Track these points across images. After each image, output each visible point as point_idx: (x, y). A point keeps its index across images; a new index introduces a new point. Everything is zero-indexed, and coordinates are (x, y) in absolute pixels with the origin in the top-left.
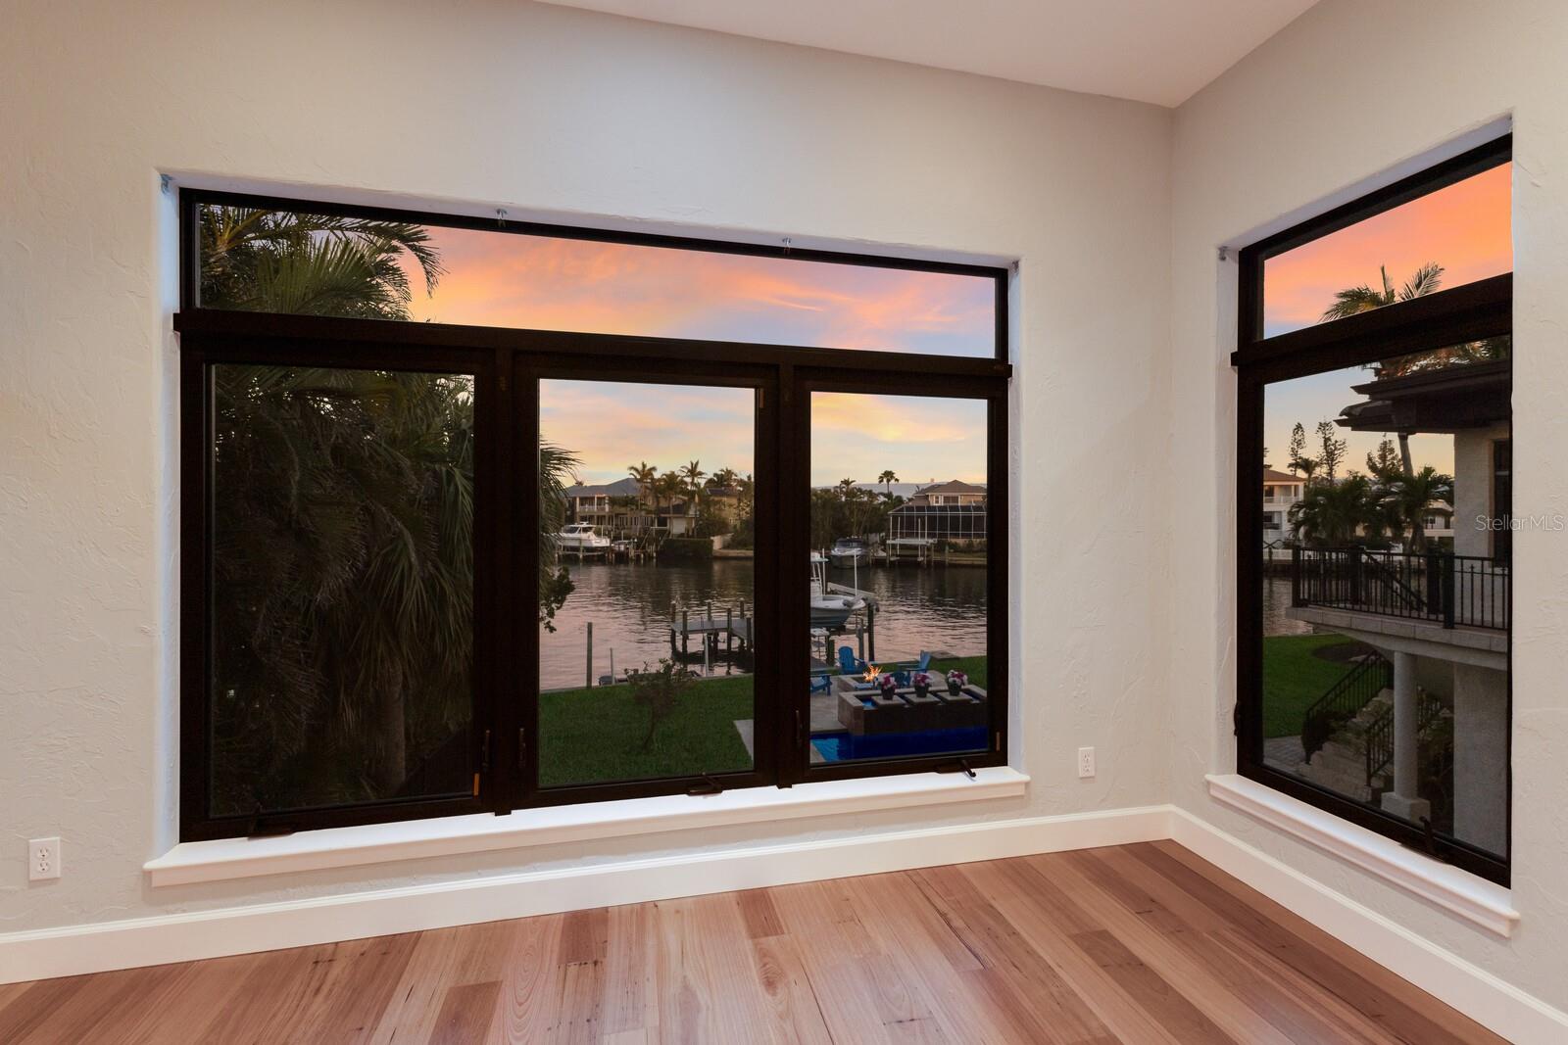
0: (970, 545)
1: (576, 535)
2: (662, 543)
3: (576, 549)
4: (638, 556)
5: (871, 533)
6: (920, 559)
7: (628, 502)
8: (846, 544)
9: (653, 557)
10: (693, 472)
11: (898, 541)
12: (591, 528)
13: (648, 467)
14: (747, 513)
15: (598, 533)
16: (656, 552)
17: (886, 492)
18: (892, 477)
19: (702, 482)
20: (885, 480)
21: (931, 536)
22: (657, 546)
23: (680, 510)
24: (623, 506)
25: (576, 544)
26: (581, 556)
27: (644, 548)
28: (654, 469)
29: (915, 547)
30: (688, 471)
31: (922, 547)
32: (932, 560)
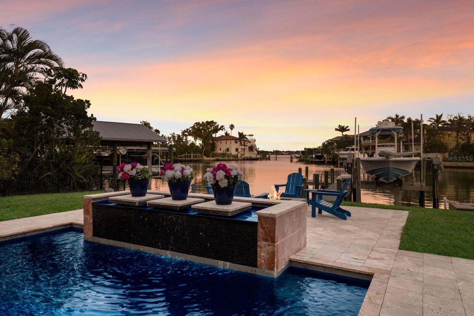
1: (348, 152)
3: (348, 160)
10: (438, 121)
13: (400, 117)
19: (441, 125)
23: (417, 140)
25: (348, 157)
28: (403, 117)
30: (433, 121)
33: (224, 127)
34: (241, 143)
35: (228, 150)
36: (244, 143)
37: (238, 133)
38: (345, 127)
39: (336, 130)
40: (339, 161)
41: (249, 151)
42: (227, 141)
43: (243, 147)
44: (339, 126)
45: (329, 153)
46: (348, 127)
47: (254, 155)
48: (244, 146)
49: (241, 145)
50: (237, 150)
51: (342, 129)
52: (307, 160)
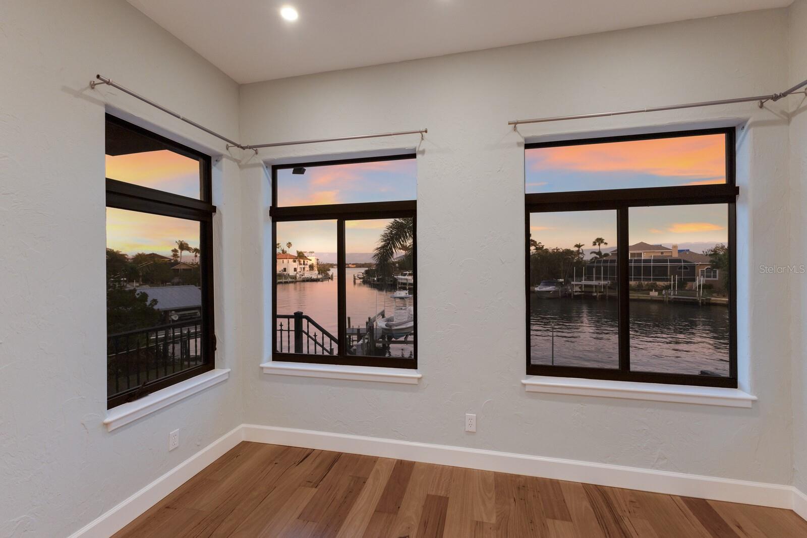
0: (640, 286)
1: (406, 277)
3: (406, 284)
8: (548, 284)
11: (584, 283)
17: (598, 251)
18: (602, 242)
20: (597, 244)
21: (605, 279)
25: (405, 281)
29: (591, 286)
31: (596, 286)
32: (607, 295)
33: (280, 245)
34: (300, 262)
35: (285, 270)
36: (304, 261)
37: (296, 252)
40: (398, 285)
41: (310, 270)
42: (285, 260)
43: (303, 266)
45: (390, 275)
47: (315, 274)
48: (304, 264)
49: (300, 264)
50: (295, 270)
51: (405, 248)
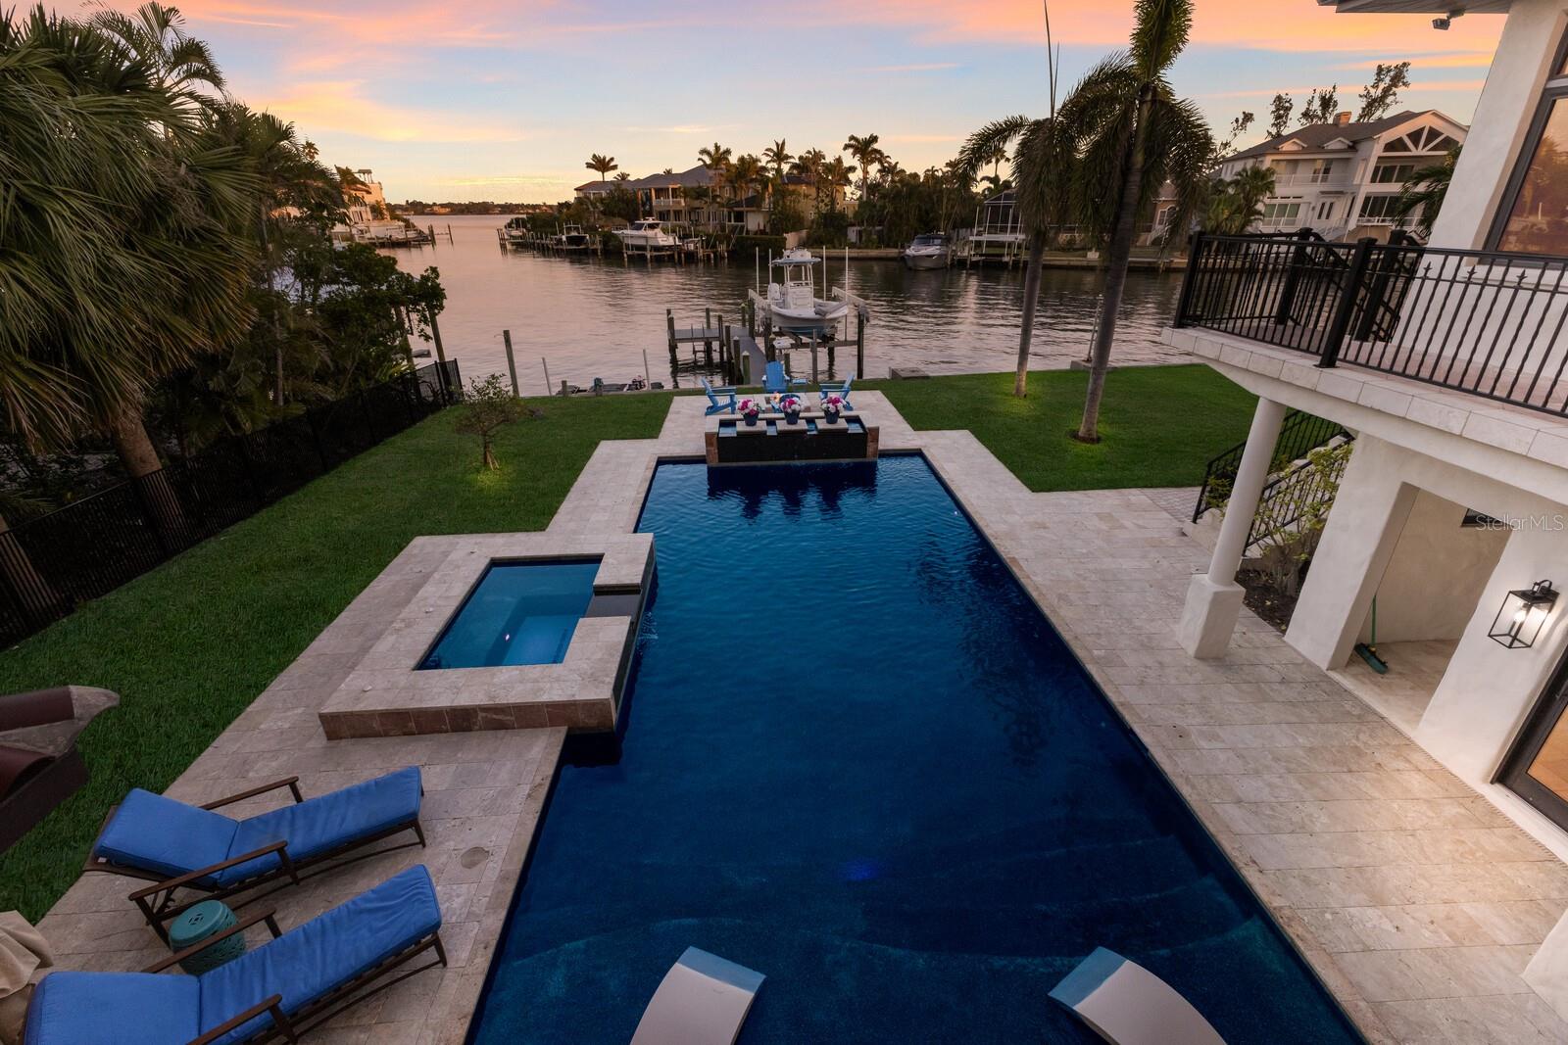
0: (1071, 242)
1: (642, 232)
2: (733, 241)
3: (643, 248)
4: (709, 256)
5: (962, 228)
6: (1006, 259)
7: (700, 193)
8: (927, 242)
9: (723, 258)
10: (779, 155)
11: (985, 237)
12: (658, 224)
13: (722, 150)
14: (826, 205)
15: (665, 231)
16: (728, 252)
17: (993, 176)
18: (1003, 156)
19: (786, 168)
20: (994, 159)
22: (728, 246)
23: (754, 202)
24: (697, 198)
25: (642, 242)
26: (649, 257)
27: (714, 246)
28: (728, 152)
29: (1001, 245)
30: (772, 154)
31: (1010, 245)
32: (1022, 260)
38: (607, 160)
39: (589, 166)
40: (625, 251)
41: (376, 219)
44: (594, 156)
45: (592, 230)
46: (612, 159)
51: (601, 164)
52: (543, 245)
